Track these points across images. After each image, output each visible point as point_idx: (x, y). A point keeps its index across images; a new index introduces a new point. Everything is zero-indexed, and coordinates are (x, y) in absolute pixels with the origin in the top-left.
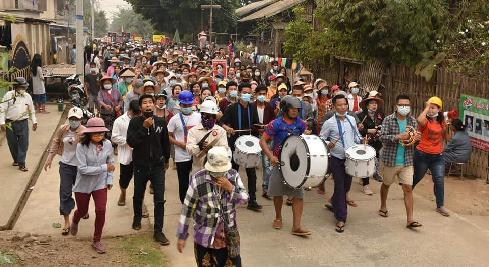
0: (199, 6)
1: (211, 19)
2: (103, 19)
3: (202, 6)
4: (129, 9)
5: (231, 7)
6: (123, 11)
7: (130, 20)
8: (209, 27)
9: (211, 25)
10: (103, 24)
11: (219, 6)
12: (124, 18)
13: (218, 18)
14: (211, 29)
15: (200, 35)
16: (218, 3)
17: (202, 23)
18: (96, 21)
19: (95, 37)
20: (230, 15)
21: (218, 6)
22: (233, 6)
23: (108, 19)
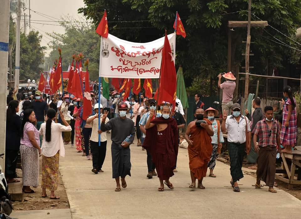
0: (225, 22)
1: (248, 49)
2: (35, 48)
3: (231, 22)
4: (83, 27)
5: (289, 24)
6: (72, 32)
7: (86, 49)
8: (243, 64)
9: (247, 60)
10: (34, 57)
11: (264, 23)
12: (74, 45)
13: (262, 46)
14: (247, 67)
15: (224, 80)
16: (262, 18)
17: (229, 57)
18: (24, 51)
19: (21, 82)
20: (285, 40)
21: (262, 22)
22: (291, 23)
23: (44, 48)
